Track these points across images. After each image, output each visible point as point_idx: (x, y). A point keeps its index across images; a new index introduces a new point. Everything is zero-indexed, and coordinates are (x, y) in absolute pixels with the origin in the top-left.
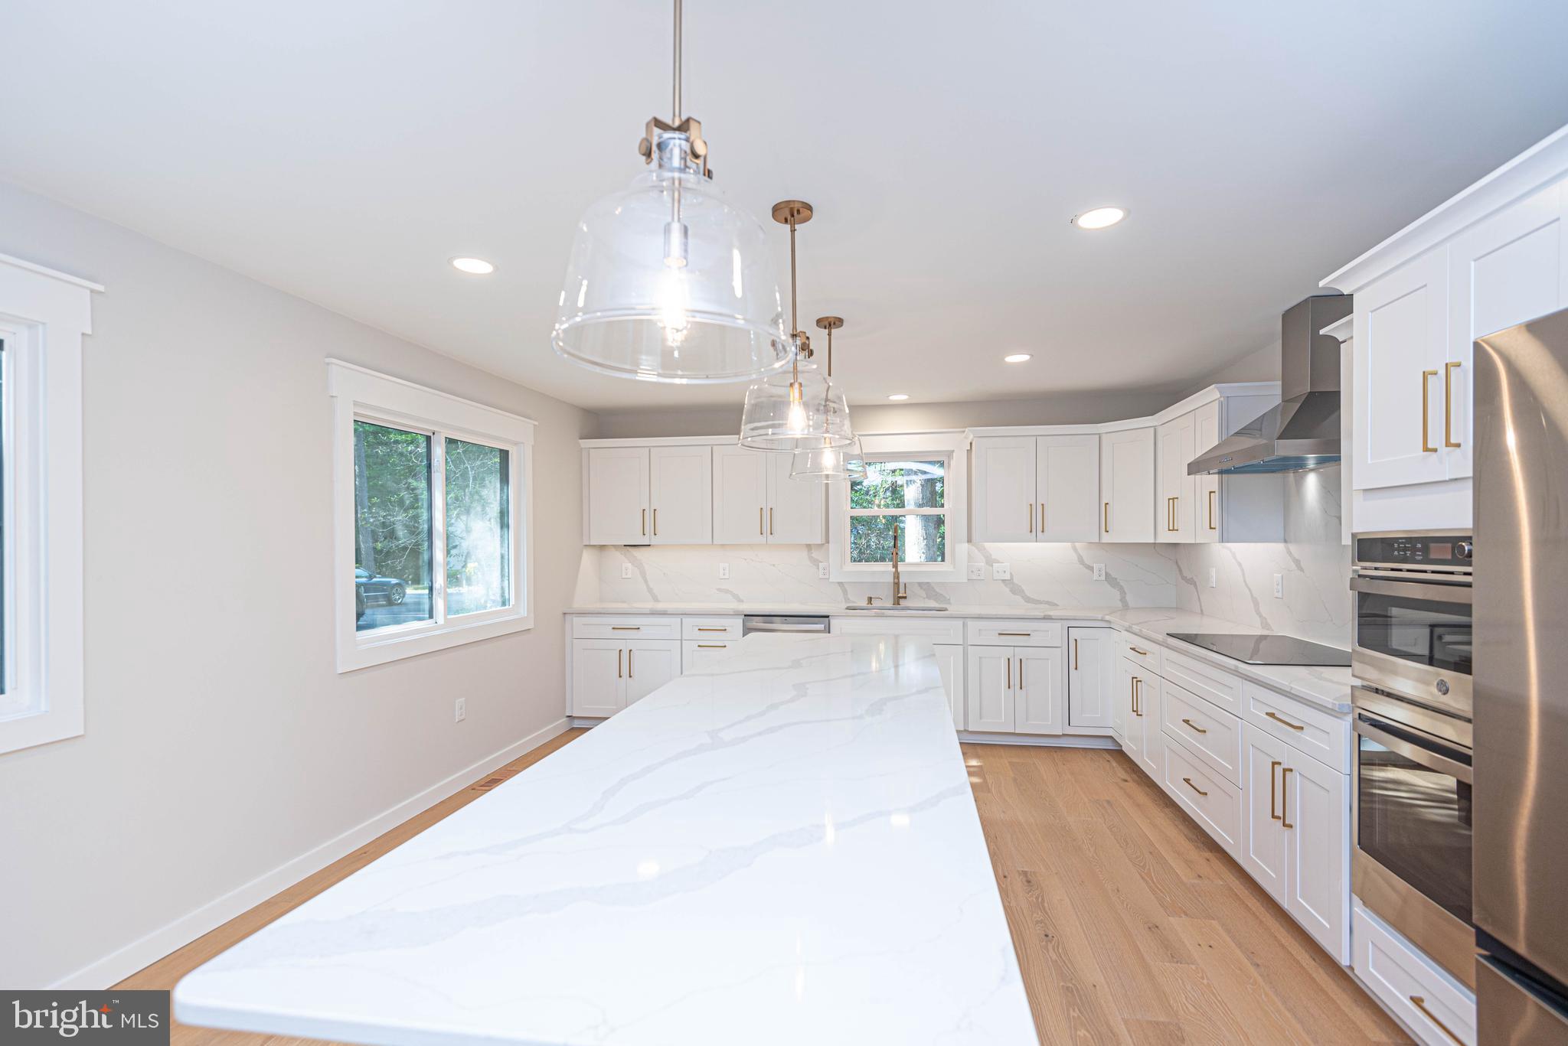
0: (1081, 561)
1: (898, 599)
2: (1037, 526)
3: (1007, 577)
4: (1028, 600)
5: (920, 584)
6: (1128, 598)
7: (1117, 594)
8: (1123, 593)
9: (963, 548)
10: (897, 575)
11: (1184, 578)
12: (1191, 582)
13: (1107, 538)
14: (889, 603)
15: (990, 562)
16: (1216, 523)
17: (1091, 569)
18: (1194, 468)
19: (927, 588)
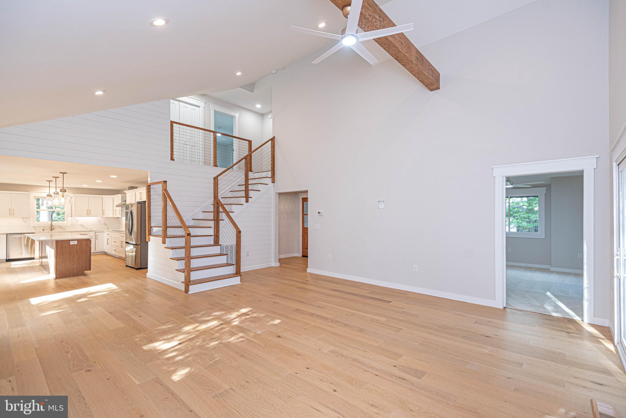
0: (99, 221)
1: (52, 229)
2: (89, 214)
3: (81, 224)
4: (86, 228)
5: (58, 226)
6: (109, 227)
7: (106, 227)
8: (108, 226)
9: (70, 218)
10: (51, 224)
11: (120, 223)
12: (120, 224)
13: (104, 216)
14: (49, 231)
15: (77, 221)
16: (121, 214)
17: (101, 222)
18: (117, 206)
19: (60, 227)
